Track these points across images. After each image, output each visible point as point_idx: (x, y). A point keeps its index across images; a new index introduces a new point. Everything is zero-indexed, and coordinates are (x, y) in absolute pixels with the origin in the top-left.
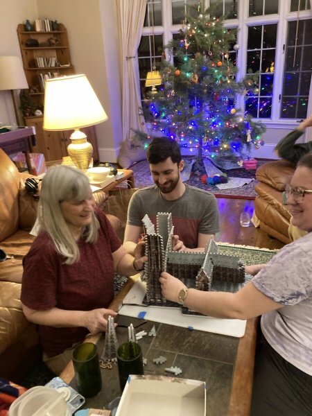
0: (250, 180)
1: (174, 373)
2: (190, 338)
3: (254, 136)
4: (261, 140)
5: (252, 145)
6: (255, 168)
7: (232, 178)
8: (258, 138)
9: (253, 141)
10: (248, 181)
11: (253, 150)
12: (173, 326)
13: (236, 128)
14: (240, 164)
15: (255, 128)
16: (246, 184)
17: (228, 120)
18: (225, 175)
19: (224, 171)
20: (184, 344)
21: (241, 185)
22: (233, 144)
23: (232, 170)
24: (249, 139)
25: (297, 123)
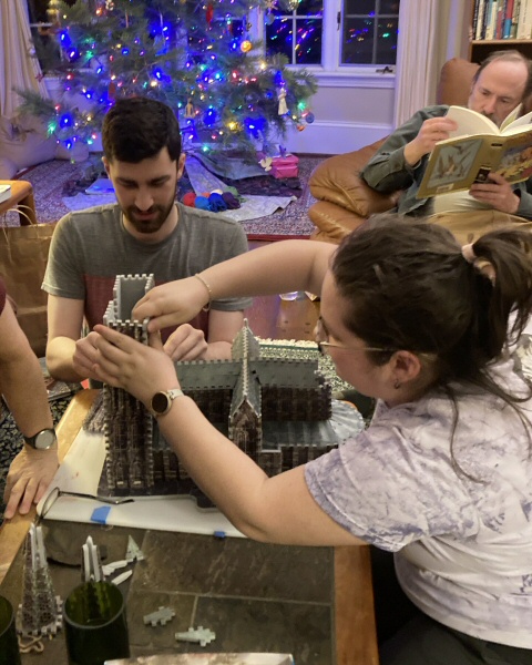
0: (288, 200)
1: (198, 643)
2: (221, 556)
3: (292, 101)
4: (306, 110)
5: (289, 123)
6: (295, 174)
7: (249, 197)
8: (301, 106)
9: (289, 115)
10: (283, 201)
11: (290, 133)
12: (176, 534)
13: (252, 86)
14: (266, 164)
15: (294, 85)
16: (280, 209)
17: (234, 67)
18: (233, 191)
19: (229, 182)
20: (210, 570)
21: (269, 211)
22: (248, 121)
23: (246, 179)
24: (283, 109)
25: (378, 75)
